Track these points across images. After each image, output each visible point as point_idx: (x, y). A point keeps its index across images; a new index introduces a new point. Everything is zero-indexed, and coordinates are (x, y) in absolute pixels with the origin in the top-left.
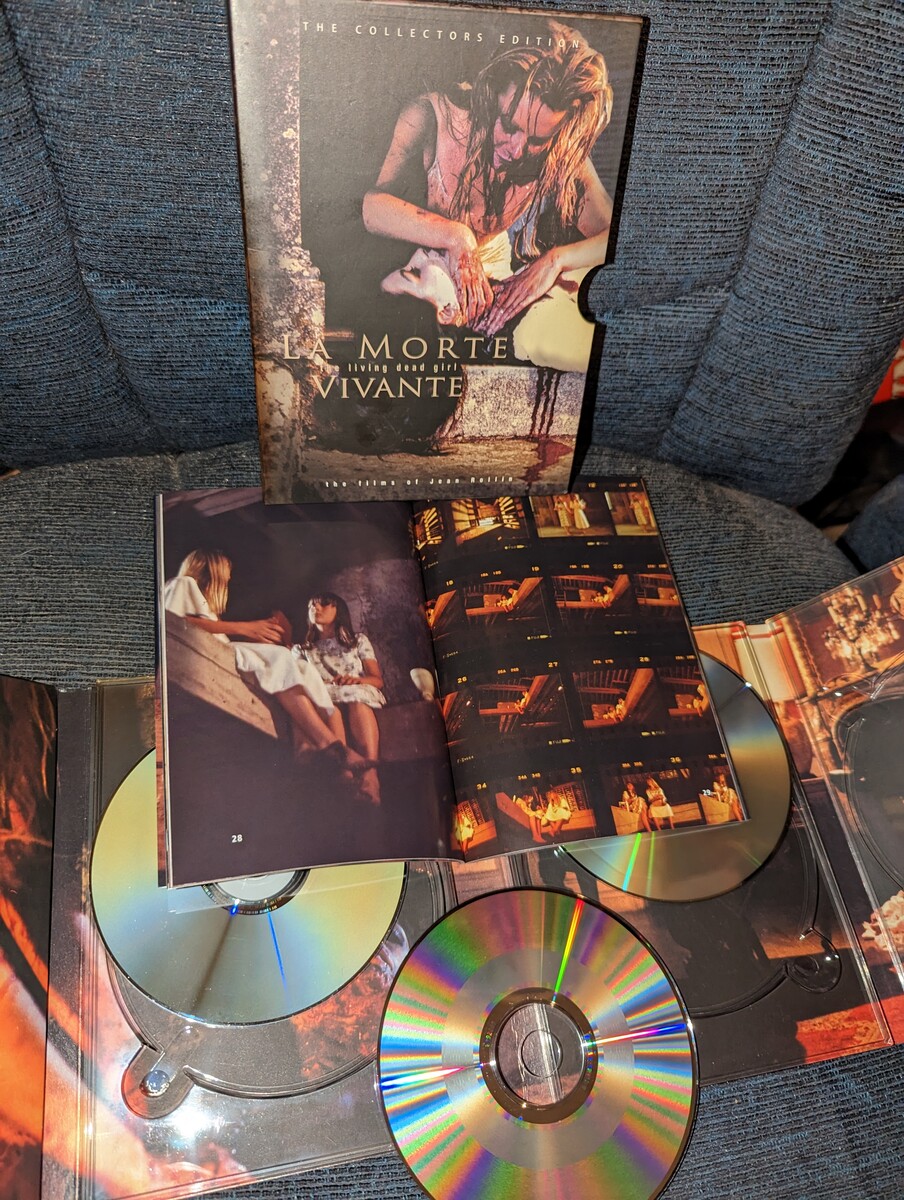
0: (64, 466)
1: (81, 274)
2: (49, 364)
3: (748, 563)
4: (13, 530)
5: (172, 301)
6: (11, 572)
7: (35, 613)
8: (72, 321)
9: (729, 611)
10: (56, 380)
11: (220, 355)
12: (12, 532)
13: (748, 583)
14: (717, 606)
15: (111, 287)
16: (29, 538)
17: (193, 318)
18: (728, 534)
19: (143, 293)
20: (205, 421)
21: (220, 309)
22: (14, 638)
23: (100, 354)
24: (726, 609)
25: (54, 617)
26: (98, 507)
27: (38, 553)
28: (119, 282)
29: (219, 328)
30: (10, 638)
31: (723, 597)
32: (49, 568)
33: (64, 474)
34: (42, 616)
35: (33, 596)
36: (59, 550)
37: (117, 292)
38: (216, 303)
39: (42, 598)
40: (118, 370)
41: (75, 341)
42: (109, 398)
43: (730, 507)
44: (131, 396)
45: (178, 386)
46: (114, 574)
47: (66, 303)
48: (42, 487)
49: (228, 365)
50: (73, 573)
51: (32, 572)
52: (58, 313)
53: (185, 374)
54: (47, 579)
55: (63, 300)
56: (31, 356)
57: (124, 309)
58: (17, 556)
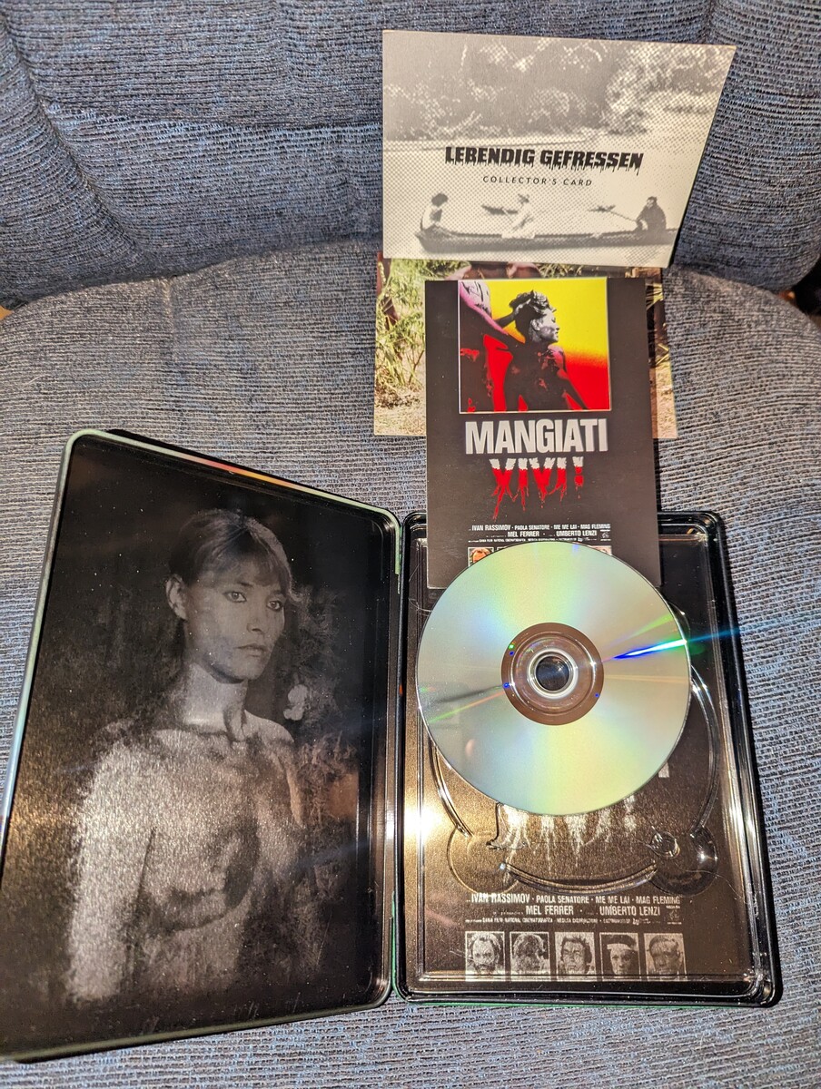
0: (66, 295)
1: (42, 107)
2: (29, 200)
3: (722, 353)
4: (22, 359)
5: (133, 126)
6: (22, 399)
7: (45, 435)
8: (42, 155)
9: (700, 402)
10: (39, 215)
11: (188, 178)
12: (21, 361)
13: (721, 373)
14: (688, 397)
15: (73, 118)
16: (35, 366)
17: (155, 142)
18: (704, 325)
19: (104, 121)
20: (186, 244)
21: (180, 131)
22: (28, 458)
23: (75, 186)
24: (698, 400)
25: (62, 438)
26: (96, 334)
27: (45, 380)
28: (80, 112)
29: (182, 150)
30: (25, 459)
31: (694, 389)
32: (55, 393)
33: (65, 303)
34: (51, 437)
35: (42, 420)
36: (63, 376)
37: (79, 122)
38: (175, 126)
39: (50, 422)
40: (96, 200)
41: (49, 175)
42: (92, 229)
43: (708, 296)
44: (113, 224)
45: (153, 212)
46: (112, 396)
47: (32, 138)
48: (46, 318)
49: (198, 187)
50: (76, 397)
51: (40, 398)
52: (27, 149)
53: (157, 200)
54: (54, 404)
55: (29, 135)
56: (11, 194)
57: (89, 139)
58: (27, 383)
